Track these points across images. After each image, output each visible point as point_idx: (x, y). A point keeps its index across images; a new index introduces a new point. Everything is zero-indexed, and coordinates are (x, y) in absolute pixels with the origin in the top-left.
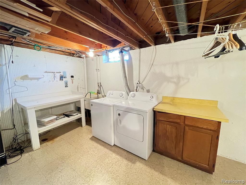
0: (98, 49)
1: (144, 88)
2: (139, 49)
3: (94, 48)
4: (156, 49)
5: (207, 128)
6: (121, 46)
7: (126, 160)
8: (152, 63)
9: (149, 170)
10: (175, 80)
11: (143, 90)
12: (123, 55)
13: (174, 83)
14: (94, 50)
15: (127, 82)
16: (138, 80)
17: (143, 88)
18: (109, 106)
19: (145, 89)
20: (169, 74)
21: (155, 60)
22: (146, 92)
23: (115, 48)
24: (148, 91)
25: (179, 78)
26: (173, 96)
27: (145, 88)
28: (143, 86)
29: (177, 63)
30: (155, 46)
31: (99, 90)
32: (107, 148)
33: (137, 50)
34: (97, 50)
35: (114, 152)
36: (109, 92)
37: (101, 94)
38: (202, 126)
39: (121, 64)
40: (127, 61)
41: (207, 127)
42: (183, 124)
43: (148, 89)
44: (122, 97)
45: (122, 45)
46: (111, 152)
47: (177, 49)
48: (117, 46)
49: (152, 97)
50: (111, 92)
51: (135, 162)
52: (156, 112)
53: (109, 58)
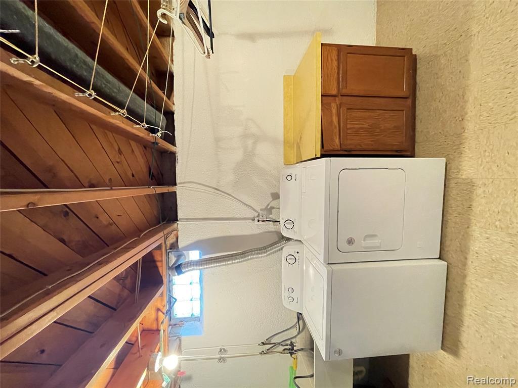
0: (159, 341)
1: (269, 207)
2: (177, 220)
3: (153, 351)
4: (184, 183)
5: (336, 60)
6: (162, 261)
7: (474, 204)
8: (213, 190)
9: (469, 143)
10: (250, 142)
11: (272, 208)
12: (188, 263)
13: (255, 143)
14: (159, 351)
15: (257, 250)
16: (251, 221)
17: (270, 210)
18: (331, 276)
19: (272, 204)
20: (238, 156)
21: (208, 185)
22: (277, 200)
23: (165, 280)
24: (276, 196)
25: (245, 136)
26: (282, 145)
27: (268, 205)
28: (265, 209)
29: (217, 140)
30: (178, 185)
31: (281, 348)
32: (465, 277)
33: (180, 225)
34: (162, 343)
35: (464, 251)
36: (286, 303)
37: (293, 340)
38: (336, 68)
39: (210, 266)
40: (204, 252)
41: (334, 61)
42: (337, 98)
43: (271, 198)
44: (297, 255)
45: (162, 257)
46: (471, 257)
47: (190, 141)
48: (161, 272)
49: (289, 178)
50: (285, 294)
51: (469, 181)
52: (324, 153)
53: (189, 316)
